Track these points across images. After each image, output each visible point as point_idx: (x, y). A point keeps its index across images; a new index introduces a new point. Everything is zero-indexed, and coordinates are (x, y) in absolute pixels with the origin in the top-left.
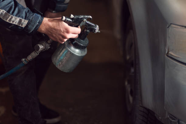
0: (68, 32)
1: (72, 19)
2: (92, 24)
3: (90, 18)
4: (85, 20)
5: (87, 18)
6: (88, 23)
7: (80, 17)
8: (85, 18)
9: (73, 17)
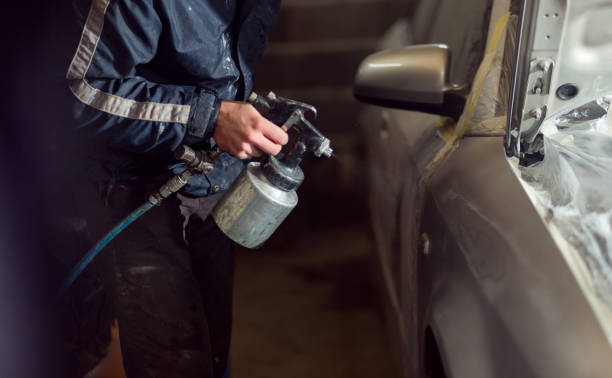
0: (255, 126)
1: (271, 102)
2: (314, 130)
3: (310, 110)
4: (300, 112)
5: (304, 108)
6: (305, 125)
7: (289, 103)
8: (300, 108)
9: (274, 98)
